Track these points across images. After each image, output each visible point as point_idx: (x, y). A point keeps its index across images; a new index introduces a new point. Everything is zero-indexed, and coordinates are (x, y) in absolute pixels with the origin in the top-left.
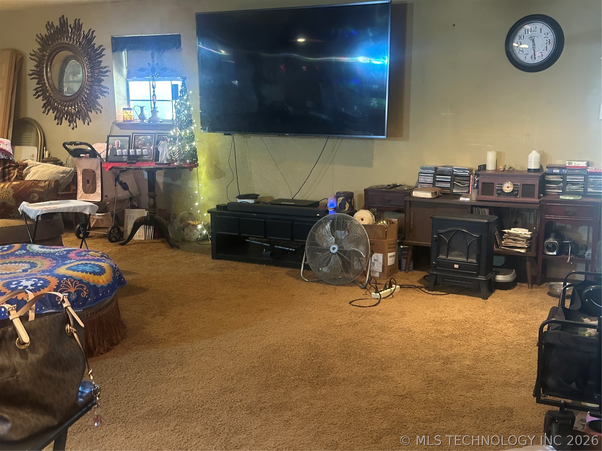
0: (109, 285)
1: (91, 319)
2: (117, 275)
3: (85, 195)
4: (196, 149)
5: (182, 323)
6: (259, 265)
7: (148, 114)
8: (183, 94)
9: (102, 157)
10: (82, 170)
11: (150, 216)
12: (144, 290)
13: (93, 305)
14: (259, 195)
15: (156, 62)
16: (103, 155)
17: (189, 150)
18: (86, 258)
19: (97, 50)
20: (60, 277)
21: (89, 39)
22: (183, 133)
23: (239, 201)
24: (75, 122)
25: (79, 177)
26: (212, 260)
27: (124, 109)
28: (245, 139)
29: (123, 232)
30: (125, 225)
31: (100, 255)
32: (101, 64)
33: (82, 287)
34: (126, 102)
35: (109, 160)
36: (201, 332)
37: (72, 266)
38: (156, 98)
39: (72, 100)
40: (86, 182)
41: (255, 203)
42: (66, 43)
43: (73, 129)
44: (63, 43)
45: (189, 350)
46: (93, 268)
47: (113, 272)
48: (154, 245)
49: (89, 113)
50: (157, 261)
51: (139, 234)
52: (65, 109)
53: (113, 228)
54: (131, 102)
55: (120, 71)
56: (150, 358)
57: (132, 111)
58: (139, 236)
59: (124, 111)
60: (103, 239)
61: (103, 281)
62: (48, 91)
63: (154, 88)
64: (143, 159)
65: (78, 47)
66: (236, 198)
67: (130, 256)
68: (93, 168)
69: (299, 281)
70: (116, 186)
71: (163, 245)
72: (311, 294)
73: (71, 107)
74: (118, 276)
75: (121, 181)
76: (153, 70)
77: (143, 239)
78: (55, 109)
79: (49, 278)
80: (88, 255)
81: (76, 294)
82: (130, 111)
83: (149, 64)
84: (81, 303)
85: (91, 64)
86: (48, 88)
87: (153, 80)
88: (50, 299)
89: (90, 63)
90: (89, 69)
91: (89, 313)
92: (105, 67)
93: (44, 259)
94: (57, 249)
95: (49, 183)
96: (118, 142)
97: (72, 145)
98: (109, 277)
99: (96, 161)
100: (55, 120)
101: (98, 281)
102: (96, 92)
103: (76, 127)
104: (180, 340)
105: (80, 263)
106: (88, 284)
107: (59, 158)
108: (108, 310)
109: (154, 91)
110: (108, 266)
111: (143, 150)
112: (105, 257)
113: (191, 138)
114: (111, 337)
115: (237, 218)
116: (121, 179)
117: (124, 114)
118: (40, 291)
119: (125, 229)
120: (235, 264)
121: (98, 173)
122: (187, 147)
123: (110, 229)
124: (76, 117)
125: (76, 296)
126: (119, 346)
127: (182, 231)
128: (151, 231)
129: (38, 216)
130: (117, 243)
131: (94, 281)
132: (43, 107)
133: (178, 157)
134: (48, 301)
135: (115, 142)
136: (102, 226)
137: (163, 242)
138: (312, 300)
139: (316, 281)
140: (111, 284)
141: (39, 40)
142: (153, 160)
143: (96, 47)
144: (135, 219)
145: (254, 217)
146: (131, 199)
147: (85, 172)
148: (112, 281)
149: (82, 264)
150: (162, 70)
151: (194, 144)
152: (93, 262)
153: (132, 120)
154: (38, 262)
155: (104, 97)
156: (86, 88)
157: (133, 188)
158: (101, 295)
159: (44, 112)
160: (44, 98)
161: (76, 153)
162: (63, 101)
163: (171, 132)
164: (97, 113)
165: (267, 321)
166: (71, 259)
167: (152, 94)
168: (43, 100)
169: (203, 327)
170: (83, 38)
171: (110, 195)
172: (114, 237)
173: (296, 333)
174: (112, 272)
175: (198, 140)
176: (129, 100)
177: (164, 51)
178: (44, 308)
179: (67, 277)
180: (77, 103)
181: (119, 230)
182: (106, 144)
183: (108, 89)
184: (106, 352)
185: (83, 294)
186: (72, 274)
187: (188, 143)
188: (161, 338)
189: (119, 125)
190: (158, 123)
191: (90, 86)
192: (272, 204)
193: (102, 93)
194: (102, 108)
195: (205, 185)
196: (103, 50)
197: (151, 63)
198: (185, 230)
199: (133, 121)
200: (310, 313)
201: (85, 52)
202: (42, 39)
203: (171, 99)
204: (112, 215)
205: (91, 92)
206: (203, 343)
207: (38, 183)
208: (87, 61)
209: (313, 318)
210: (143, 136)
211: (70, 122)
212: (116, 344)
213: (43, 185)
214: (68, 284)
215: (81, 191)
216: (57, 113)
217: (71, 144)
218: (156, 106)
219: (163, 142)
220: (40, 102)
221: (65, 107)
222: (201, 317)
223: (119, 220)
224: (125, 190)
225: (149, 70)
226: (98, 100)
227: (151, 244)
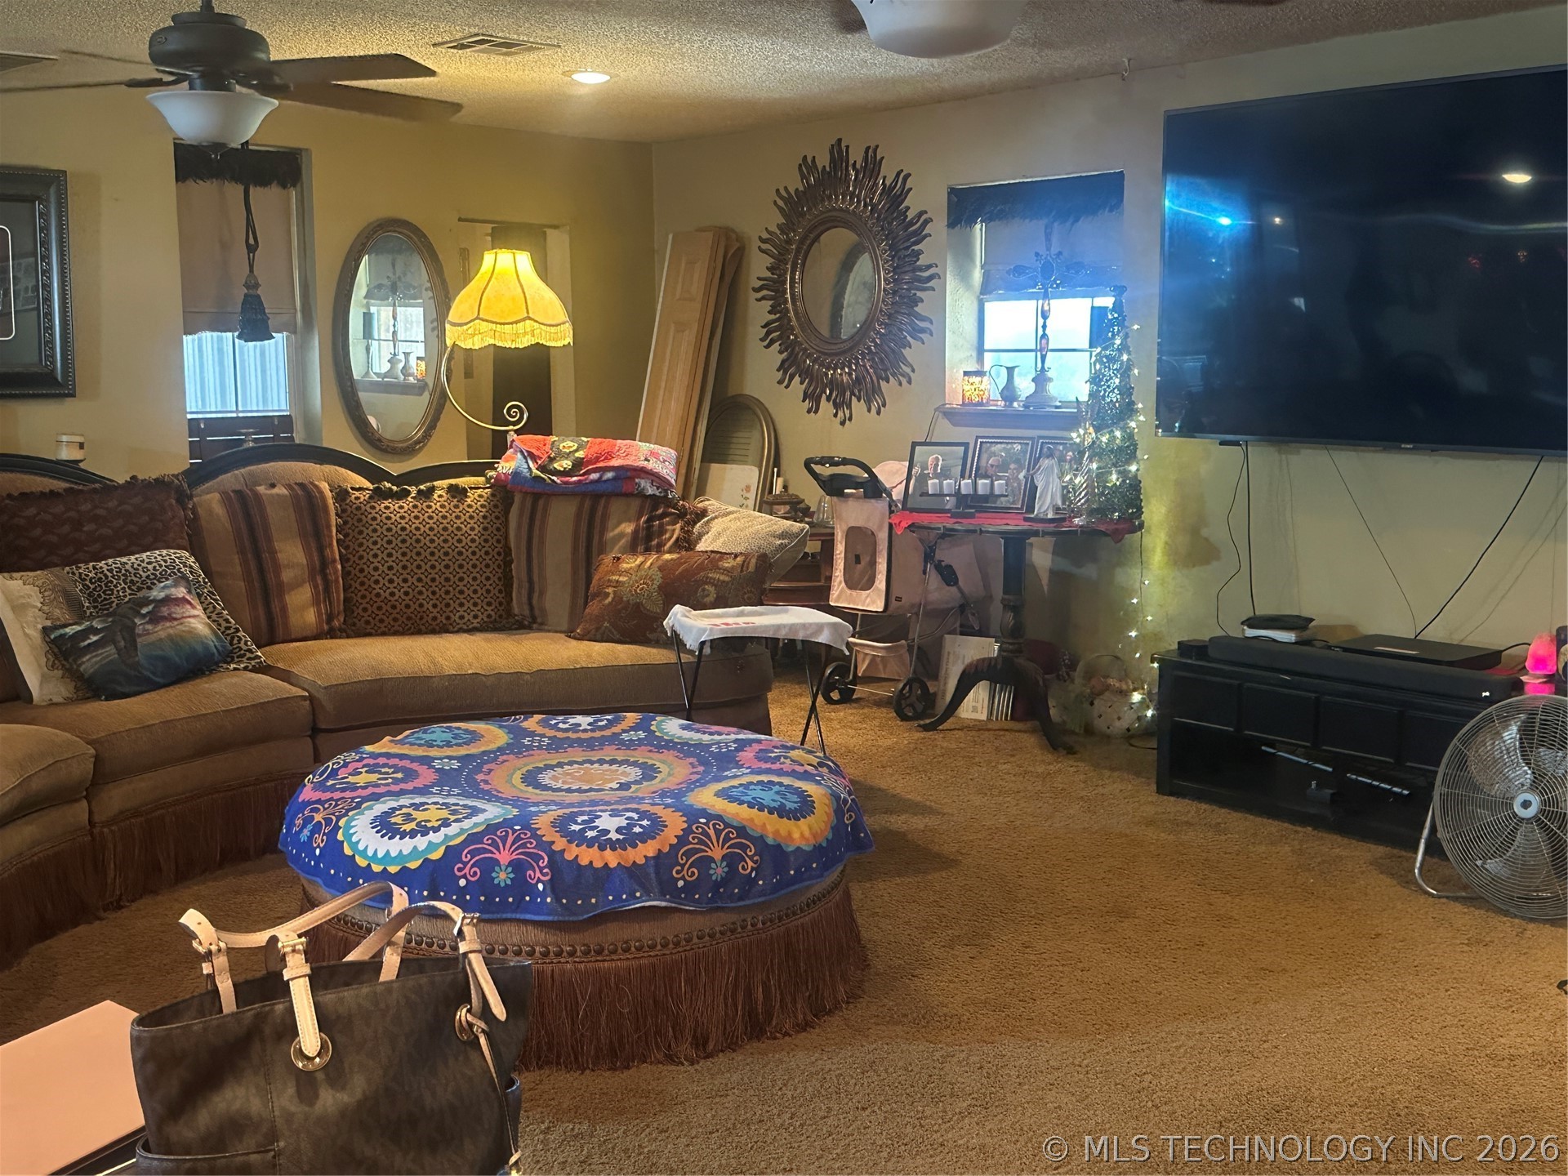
0: (818, 848)
1: (764, 936)
2: (847, 822)
3: (849, 592)
4: (1140, 482)
5: (1020, 974)
6: (1291, 827)
7: (1025, 386)
8: (1113, 332)
9: (894, 498)
10: (845, 528)
11: (1004, 657)
12: (946, 863)
13: (768, 898)
14: (1312, 620)
15: (1054, 250)
16: (897, 494)
17: (1118, 483)
18: (777, 766)
19: (911, 224)
20: (693, 815)
21: (896, 196)
22: (1104, 439)
23: (1251, 633)
24: (849, 407)
25: (839, 545)
26: (1155, 797)
27: (966, 373)
28: (1284, 456)
29: (935, 694)
30: (941, 678)
31: (815, 761)
32: (918, 259)
33: (744, 847)
34: (974, 354)
35: (909, 505)
36: (1067, 1013)
37: (734, 787)
38: (1048, 343)
39: (844, 352)
40: (853, 559)
41: (1296, 643)
42: (841, 210)
43: (843, 423)
44: (834, 209)
45: (1017, 1064)
46: (784, 796)
47: (835, 811)
48: (1009, 736)
49: (883, 384)
50: (1003, 783)
51: (974, 704)
52: (827, 375)
53: (909, 683)
54: (986, 354)
55: (964, 276)
56: (906, 1069)
57: (985, 379)
58: (975, 709)
59: (966, 378)
60: (884, 710)
61: (802, 835)
62: (792, 329)
63: (1045, 316)
64: (998, 504)
65: (868, 217)
66: (1243, 623)
67: (940, 762)
68: (872, 525)
69: (1407, 892)
70: (924, 572)
71: (1032, 740)
72: (1439, 940)
73: (842, 369)
74: (852, 824)
75: (940, 561)
76: (1047, 270)
77: (984, 717)
78: (805, 374)
79: (666, 815)
80: (786, 758)
81: (725, 863)
82: (979, 379)
83: (1037, 254)
84: (736, 891)
85: (896, 259)
86: (794, 323)
87: (1046, 296)
88: (657, 873)
89: (893, 257)
90: (889, 273)
91: (760, 918)
92: (929, 267)
93: (681, 759)
94: (720, 734)
95: (744, 562)
96: (937, 459)
97: (823, 465)
98: (823, 826)
99: (881, 506)
100: (804, 401)
101: (790, 834)
102: (901, 330)
103: (850, 419)
104: (1003, 1030)
105: (756, 778)
106: (760, 841)
107: (802, 497)
108: (816, 914)
109: (1044, 327)
110: (825, 795)
111: (996, 483)
112: (829, 767)
113: (1127, 451)
114: (818, 991)
115: (1236, 682)
116: (938, 556)
117: (967, 388)
118: (635, 846)
119: (942, 687)
120: (1220, 814)
121: (883, 536)
122: (1114, 477)
123: (901, 685)
124: (853, 394)
125: (726, 869)
126: (836, 1020)
127: (1086, 705)
128: (1004, 700)
129: (703, 643)
130: (916, 724)
131: (777, 832)
132: (778, 370)
133: (1085, 502)
134: (653, 876)
135: (930, 457)
136: (883, 676)
137: (1033, 731)
138: (1436, 960)
139: (1464, 898)
140: (824, 845)
141: (780, 203)
142: (1022, 508)
143: (910, 215)
144: (968, 661)
145: (1285, 684)
146: (962, 608)
147: (853, 533)
148: (830, 837)
149: (760, 783)
150: (1068, 268)
151: (1133, 468)
152: (786, 781)
153: (985, 401)
154: (664, 768)
155: (919, 343)
156: (878, 321)
157: (969, 581)
158: (792, 872)
159: (780, 382)
160: (783, 347)
161: (834, 487)
162: (825, 354)
163: (1074, 435)
164: (900, 384)
165: (1272, 1007)
166: (742, 766)
167: (1040, 332)
168: (781, 352)
169: (1079, 997)
170: (881, 195)
171: (909, 595)
172: (912, 705)
173: (1356, 1063)
174: (833, 814)
175: (1146, 457)
176: (980, 350)
177: (1077, 220)
178: (638, 894)
179: (710, 817)
180: (857, 359)
181: (925, 688)
182: (907, 464)
183: (931, 323)
184: (798, 1032)
185: (743, 866)
186: (724, 811)
187: (1115, 465)
188: (954, 1012)
189: (951, 415)
190: (1048, 409)
191: (890, 316)
192: (1345, 650)
193: (916, 332)
194: (913, 371)
195: (1163, 582)
196: (926, 222)
197: (1043, 251)
198: (1096, 702)
199: (988, 403)
200: (1416, 1002)
201: (883, 229)
202: (788, 200)
203: (1086, 346)
204: (910, 648)
205: (890, 331)
206: (1064, 1050)
207: (721, 559)
208: (886, 252)
209: (1426, 1019)
210: (1003, 446)
211: (837, 406)
212: (830, 1013)
213: (730, 565)
214: (708, 836)
215: (840, 582)
216: (810, 384)
217: (822, 461)
218: (1046, 366)
219: (1047, 461)
220: (775, 356)
221: (828, 369)
222: (1080, 965)
223: (928, 662)
224: (948, 585)
225: (1035, 270)
226: (906, 352)
227: (1002, 733)
